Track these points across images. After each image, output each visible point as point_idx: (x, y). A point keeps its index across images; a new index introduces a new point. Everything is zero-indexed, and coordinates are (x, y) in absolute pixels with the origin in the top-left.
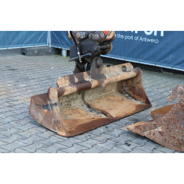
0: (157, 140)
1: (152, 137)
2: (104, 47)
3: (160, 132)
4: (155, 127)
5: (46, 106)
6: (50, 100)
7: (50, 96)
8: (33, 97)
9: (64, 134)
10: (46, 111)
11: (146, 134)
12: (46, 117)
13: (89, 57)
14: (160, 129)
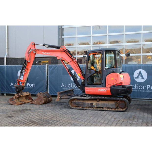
0: (35, 104)
1: (34, 103)
2: (23, 88)
3: (36, 102)
4: (35, 101)
5: (13, 100)
6: (13, 99)
7: (14, 98)
8: (9, 99)
9: (17, 105)
10: (13, 101)
11: (33, 103)
12: (12, 102)
13: (20, 90)
14: (36, 101)
